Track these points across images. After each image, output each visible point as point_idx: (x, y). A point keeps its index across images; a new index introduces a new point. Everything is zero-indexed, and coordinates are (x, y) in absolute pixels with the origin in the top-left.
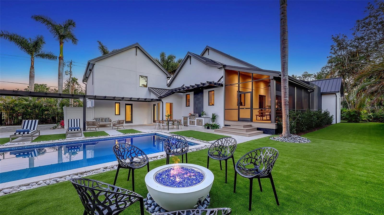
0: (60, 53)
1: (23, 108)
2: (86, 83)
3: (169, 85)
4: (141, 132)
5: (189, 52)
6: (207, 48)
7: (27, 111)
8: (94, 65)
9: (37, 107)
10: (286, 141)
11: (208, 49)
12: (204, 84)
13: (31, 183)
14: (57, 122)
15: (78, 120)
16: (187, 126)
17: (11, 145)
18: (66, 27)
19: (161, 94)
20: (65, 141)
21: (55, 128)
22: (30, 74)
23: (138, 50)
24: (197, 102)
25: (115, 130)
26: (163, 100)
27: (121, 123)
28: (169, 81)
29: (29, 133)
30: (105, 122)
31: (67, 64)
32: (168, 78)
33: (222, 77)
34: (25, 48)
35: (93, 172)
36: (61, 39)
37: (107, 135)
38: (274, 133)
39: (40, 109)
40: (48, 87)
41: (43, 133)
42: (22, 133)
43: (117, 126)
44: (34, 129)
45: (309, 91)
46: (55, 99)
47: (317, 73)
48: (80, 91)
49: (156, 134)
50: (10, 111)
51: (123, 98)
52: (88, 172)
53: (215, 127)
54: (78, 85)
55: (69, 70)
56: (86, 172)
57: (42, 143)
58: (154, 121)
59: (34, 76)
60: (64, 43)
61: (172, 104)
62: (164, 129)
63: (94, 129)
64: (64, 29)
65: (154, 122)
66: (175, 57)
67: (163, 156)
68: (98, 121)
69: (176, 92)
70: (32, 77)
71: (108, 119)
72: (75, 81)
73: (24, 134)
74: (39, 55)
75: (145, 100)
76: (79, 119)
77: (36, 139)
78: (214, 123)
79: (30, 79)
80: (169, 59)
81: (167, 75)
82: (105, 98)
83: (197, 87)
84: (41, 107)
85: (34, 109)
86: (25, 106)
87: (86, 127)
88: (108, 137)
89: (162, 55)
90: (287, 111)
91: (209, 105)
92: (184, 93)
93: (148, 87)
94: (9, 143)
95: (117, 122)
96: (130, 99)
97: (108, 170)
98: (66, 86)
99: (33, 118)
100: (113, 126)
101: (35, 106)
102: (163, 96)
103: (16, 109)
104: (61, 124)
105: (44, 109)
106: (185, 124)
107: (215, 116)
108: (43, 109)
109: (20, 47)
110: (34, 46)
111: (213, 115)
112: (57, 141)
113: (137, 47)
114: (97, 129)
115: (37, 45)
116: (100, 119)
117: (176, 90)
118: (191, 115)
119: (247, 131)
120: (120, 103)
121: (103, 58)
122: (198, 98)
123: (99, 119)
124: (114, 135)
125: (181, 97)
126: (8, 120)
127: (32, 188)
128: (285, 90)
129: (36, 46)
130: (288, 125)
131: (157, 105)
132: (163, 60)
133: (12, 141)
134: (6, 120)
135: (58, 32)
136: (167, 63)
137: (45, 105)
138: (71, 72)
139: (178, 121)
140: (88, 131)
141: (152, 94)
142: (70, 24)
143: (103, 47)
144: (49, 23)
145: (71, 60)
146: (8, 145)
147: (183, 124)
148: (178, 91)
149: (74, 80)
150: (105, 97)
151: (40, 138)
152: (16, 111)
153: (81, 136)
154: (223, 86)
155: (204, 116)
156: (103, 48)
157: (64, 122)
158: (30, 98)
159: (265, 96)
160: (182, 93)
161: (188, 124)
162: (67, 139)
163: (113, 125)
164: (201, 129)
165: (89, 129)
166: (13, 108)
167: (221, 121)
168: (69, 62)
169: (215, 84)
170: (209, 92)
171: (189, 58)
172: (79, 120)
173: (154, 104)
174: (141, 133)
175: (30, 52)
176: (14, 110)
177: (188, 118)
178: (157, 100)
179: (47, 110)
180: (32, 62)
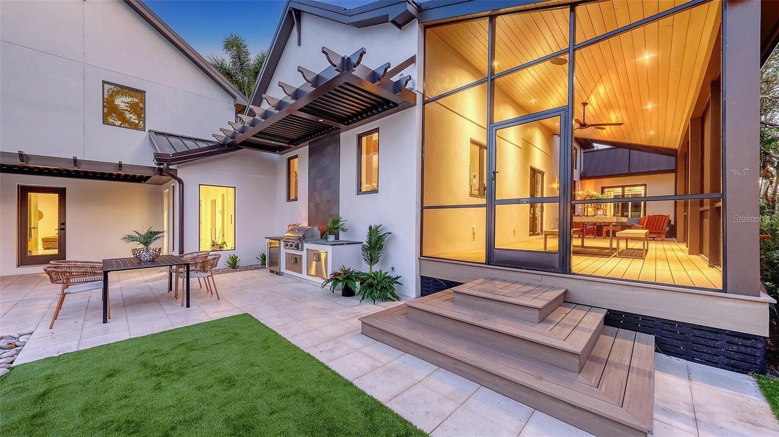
16: (277, 273)
24: (319, 182)
33: (413, 61)
78: (376, 268)
81: (234, 97)
91: (359, 191)
102: (174, 155)
107: (381, 238)
111: (373, 231)
122: (324, 168)
125: (272, 167)
131: (170, 193)
154: (415, 105)
155: (340, 236)
159: (542, 174)
160: (275, 155)
161: (283, 268)
167: (403, 260)
170: (360, 137)
177: (283, 243)
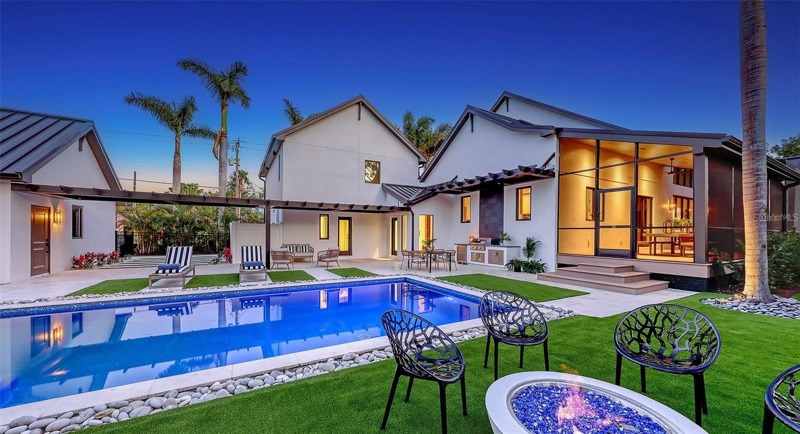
0: (222, 125)
1: (165, 225)
2: (264, 179)
3: (423, 179)
4: (377, 275)
5: (469, 107)
6: (504, 97)
7: (170, 230)
8: (281, 142)
9: (187, 223)
10: (764, 312)
11: (508, 99)
12: (510, 173)
13: (199, 386)
14: (217, 250)
15: (258, 248)
16: (464, 264)
17: (151, 293)
18: (232, 76)
19: (410, 197)
20: (239, 288)
21: (216, 262)
22: (174, 166)
23: (363, 110)
24: (488, 213)
25: (323, 269)
26: (413, 208)
27: (334, 255)
28: (422, 171)
29: (179, 271)
30: (303, 252)
31: (231, 145)
32: (420, 163)
33: (553, 155)
34: (166, 120)
35: (316, 366)
36: (223, 98)
37: (312, 278)
38: (702, 287)
39: (190, 227)
40: (200, 188)
41: (200, 271)
42: (167, 271)
43: (325, 261)
44: (185, 264)
45: (783, 182)
46: (215, 208)
47: (782, 141)
48: (251, 194)
49: (406, 280)
50: (145, 229)
51: (337, 206)
52: (303, 366)
53: (534, 268)
54: (248, 183)
55: (235, 157)
56: (300, 366)
57: (201, 290)
58: (394, 253)
59: (180, 169)
60: (228, 105)
61: (431, 217)
62: (420, 269)
63: (286, 266)
64: (230, 80)
65: (392, 254)
66: (433, 121)
67: (452, 335)
68: (290, 250)
69: (441, 192)
70: (177, 171)
71: (307, 246)
72: (243, 177)
73: (171, 272)
74: (187, 131)
75: (379, 210)
76: (260, 247)
77: (190, 282)
78: (530, 259)
79: (173, 175)
80: (420, 125)
81: (419, 157)
82: (304, 206)
83: (492, 179)
84: (192, 223)
85: (182, 226)
86: (168, 221)
87: (271, 261)
88: (315, 283)
89: (408, 117)
90: (762, 233)
91: (517, 219)
92: (458, 193)
93: (381, 183)
94: (147, 290)
95: (325, 253)
96: (350, 207)
97: (345, 365)
98: (229, 187)
99: (180, 243)
100: (319, 260)
101: (184, 223)
102: (414, 200)
103: (155, 226)
104: (226, 256)
105: (198, 226)
106: (462, 260)
107: (534, 244)
108: (195, 228)
109: (159, 119)
110: (180, 116)
111: (529, 241)
112: (225, 289)
113: (361, 104)
114: (290, 266)
115: (184, 112)
116: (293, 247)
117: (441, 187)
118: (475, 241)
119: (628, 280)
120: (328, 215)
121: (293, 131)
122: (491, 205)
123: (291, 247)
124: (325, 280)
125: (450, 203)
126: (142, 246)
127: (202, 398)
128: (757, 180)
129: (184, 116)
130: (766, 269)
131: (399, 219)
132: (408, 128)
133: (153, 285)
134: (139, 246)
135: (220, 86)
136: (417, 133)
137: (199, 219)
138: (237, 160)
139: (450, 253)
140: (274, 269)
141: (389, 196)
142: (238, 71)
143: (292, 109)
144: (204, 71)
145: (239, 139)
146: (146, 293)
147: (456, 260)
148: (447, 189)
149: (243, 175)
150: (305, 204)
151: (197, 281)
152: (154, 230)
153: (266, 280)
154: (554, 177)
155: (505, 243)
156: (294, 113)
157: (230, 251)
158: (175, 208)
159: (651, 199)
160: (452, 195)
161: (469, 260)
162: (242, 284)
163: (318, 258)
164: (501, 271)
165: (275, 266)
166: (150, 225)
167: (547, 256)
168: (235, 142)
169: (537, 171)
170: (517, 189)
171: (469, 119)
172: (261, 249)
173: (393, 219)
174: (377, 278)
175: (174, 127)
176: (151, 228)
177: (469, 247)
178: (402, 209)
179: (202, 229)
180: (177, 143)
